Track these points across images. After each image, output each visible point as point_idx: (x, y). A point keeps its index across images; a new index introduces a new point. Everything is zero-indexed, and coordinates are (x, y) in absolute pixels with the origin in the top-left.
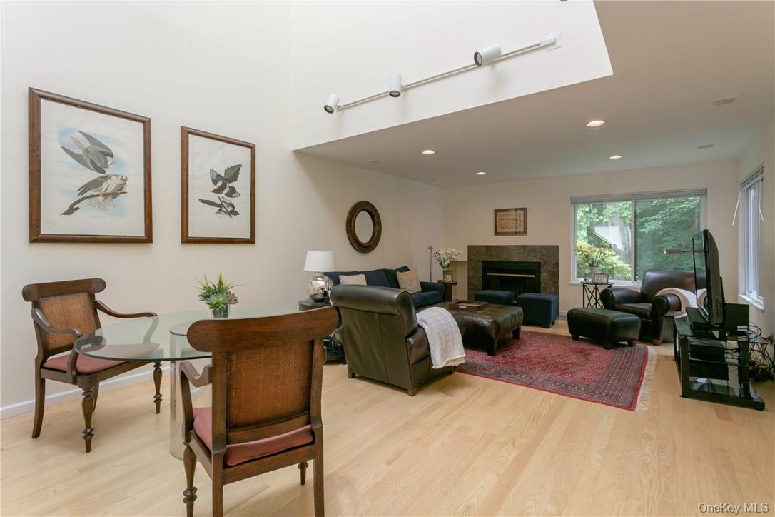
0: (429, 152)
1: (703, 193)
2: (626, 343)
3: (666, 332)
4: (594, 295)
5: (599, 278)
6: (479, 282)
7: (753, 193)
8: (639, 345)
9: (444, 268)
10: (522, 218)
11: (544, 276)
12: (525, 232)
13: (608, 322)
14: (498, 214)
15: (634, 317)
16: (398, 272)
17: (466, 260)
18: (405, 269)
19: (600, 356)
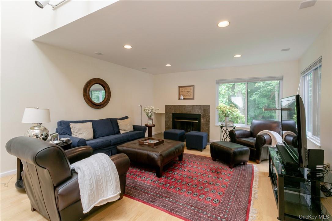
0: (128, 47)
1: (281, 78)
2: (242, 163)
3: (263, 155)
4: (226, 132)
5: (229, 123)
6: (170, 124)
8: (249, 163)
9: (149, 117)
10: (192, 91)
11: (203, 120)
12: (193, 99)
13: (232, 152)
14: (180, 88)
15: (246, 148)
16: (118, 120)
17: (165, 113)
18: (126, 118)
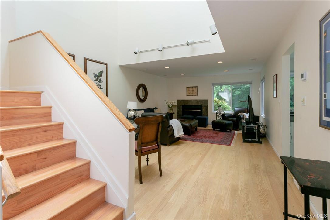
0: (167, 68)
1: (251, 83)
2: (229, 130)
3: (240, 127)
4: (220, 116)
5: (221, 111)
6: (181, 113)
7: (264, 83)
8: (233, 131)
9: (170, 108)
10: (196, 90)
11: (203, 110)
12: (197, 95)
13: (224, 124)
14: (188, 88)
15: (231, 122)
16: (154, 110)
17: (176, 105)
18: (156, 108)
19: (222, 134)
